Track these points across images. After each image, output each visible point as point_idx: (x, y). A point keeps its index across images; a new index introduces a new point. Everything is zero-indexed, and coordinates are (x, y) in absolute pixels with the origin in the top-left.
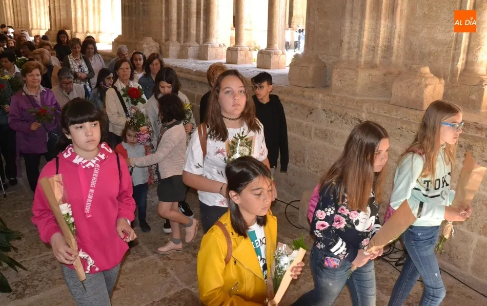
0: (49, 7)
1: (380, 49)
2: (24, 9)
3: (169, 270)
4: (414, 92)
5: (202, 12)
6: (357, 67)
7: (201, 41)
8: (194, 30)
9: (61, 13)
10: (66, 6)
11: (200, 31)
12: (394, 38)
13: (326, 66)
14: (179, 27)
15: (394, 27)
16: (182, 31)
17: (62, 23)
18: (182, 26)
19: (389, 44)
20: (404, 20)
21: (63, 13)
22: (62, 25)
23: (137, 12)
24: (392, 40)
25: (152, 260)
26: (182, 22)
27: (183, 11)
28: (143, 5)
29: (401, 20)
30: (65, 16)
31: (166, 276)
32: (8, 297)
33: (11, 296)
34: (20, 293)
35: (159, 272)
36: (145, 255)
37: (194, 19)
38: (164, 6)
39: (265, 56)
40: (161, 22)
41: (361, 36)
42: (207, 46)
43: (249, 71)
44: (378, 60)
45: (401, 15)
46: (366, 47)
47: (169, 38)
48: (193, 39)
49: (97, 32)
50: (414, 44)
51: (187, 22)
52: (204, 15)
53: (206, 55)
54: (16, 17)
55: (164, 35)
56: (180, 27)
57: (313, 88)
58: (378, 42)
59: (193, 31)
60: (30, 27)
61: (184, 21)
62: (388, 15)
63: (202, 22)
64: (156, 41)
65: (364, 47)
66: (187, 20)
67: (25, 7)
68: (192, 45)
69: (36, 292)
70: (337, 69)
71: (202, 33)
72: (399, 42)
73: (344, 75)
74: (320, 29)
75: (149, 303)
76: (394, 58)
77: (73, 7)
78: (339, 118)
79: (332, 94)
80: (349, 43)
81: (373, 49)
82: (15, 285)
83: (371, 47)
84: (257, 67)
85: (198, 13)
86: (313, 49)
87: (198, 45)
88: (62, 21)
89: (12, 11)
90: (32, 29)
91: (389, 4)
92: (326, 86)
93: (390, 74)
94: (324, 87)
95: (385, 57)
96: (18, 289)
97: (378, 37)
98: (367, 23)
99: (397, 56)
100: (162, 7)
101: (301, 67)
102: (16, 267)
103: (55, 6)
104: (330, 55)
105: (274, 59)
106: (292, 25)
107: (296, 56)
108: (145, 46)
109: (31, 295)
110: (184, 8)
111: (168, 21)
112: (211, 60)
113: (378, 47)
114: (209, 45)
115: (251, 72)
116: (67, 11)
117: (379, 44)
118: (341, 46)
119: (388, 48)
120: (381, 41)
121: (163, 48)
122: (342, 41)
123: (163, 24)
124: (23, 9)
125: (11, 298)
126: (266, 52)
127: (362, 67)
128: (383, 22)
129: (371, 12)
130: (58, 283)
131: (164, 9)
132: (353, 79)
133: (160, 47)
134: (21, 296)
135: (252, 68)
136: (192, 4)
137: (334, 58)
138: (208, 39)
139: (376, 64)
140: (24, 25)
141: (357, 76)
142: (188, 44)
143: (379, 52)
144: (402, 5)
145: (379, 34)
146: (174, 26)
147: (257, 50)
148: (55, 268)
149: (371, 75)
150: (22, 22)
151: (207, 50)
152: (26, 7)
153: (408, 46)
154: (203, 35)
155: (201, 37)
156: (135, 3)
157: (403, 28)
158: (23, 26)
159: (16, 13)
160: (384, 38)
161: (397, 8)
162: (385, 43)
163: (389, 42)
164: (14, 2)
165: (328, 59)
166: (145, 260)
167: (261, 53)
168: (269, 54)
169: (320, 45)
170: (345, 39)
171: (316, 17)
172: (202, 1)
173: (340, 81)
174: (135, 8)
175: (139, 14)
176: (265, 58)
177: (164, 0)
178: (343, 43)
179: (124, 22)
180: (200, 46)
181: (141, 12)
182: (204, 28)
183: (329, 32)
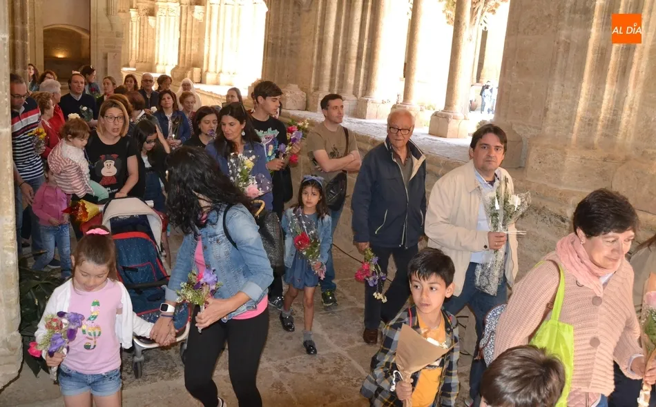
0: (180, 39)
1: (600, 123)
4: (646, 186)
5: (364, 57)
6: (566, 145)
7: (360, 94)
9: (193, 47)
10: (199, 39)
11: (359, 80)
12: (622, 110)
13: (522, 141)
14: (332, 75)
15: (625, 94)
17: (192, 59)
18: (338, 73)
19: (615, 117)
20: (640, 85)
21: (194, 47)
22: (192, 62)
23: (283, 51)
24: (620, 112)
26: (338, 68)
28: (292, 44)
29: (635, 86)
30: (197, 51)
37: (353, 66)
38: (316, 46)
39: (440, 119)
40: (312, 66)
41: (575, 104)
42: (367, 101)
43: (418, 138)
44: (597, 138)
45: (636, 79)
46: (581, 120)
47: (320, 87)
48: (350, 90)
49: (218, 72)
50: (653, 119)
51: (344, 68)
52: (366, 61)
53: (364, 113)
54: (141, 50)
55: (313, 83)
56: (335, 74)
58: (599, 113)
59: (351, 81)
60: (156, 62)
61: (341, 66)
62: (617, 78)
63: (362, 71)
64: (302, 89)
65: (578, 119)
66: (344, 66)
68: (347, 97)
70: (536, 146)
71: (361, 83)
72: (629, 116)
73: (546, 155)
74: (518, 91)
76: (620, 137)
77: (206, 40)
78: (534, 213)
79: (527, 179)
80: (556, 113)
81: (590, 123)
83: (587, 120)
84: (430, 134)
85: (359, 58)
86: (506, 116)
87: (355, 98)
88: (192, 57)
89: (138, 42)
90: (157, 64)
91: (620, 61)
92: (520, 167)
93: (613, 159)
94: (516, 168)
95: (606, 135)
97: (599, 107)
98: (585, 87)
99: (625, 135)
100: (313, 48)
103: (186, 39)
104: (530, 126)
105: (452, 125)
106: (481, 80)
108: (287, 95)
110: (342, 51)
111: (320, 65)
112: (370, 119)
113: (598, 120)
114: (370, 99)
115: (420, 139)
116: (199, 45)
117: (599, 117)
118: (545, 115)
119: (613, 123)
120: (604, 112)
121: (311, 98)
122: (546, 110)
123: (314, 68)
124: (150, 40)
126: (441, 114)
127: (573, 147)
128: (607, 86)
129: (591, 72)
131: (316, 50)
132: (557, 162)
133: (307, 97)
135: (423, 134)
136: (352, 47)
137: (533, 130)
138: (369, 92)
139: (593, 144)
140: (149, 58)
141: (564, 160)
143: (599, 127)
144: (639, 64)
145: (602, 102)
146: (327, 72)
147: (431, 109)
149: (583, 158)
150: (147, 56)
151: (366, 106)
152: (153, 38)
153: (642, 123)
154: (363, 87)
155: (360, 89)
156: (282, 41)
157: (638, 96)
159: (142, 45)
160: (607, 110)
161: (631, 68)
162: (608, 116)
163: (614, 115)
165: (525, 132)
167: (436, 115)
168: (447, 118)
169: (517, 111)
170: (552, 106)
171: (514, 74)
172: (366, 43)
173: (540, 163)
174: (281, 46)
175: (285, 54)
176: (440, 123)
177: (317, 39)
178: (548, 112)
179: (266, 63)
180: (358, 101)
181: (288, 53)
182: (364, 78)
183: (530, 95)
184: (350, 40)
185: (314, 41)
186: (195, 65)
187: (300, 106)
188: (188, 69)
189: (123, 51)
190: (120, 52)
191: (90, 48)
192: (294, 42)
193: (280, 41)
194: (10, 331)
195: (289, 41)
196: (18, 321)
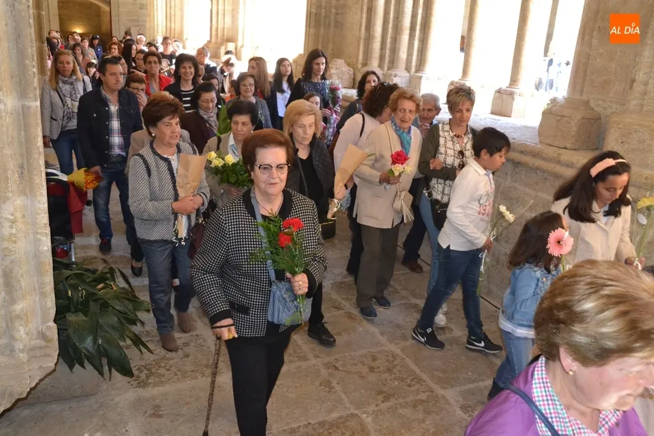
0: (211, 11)
2: (180, 12)
3: (334, 384)
5: (418, 27)
7: (413, 70)
8: (404, 53)
9: (226, 20)
10: (233, 10)
11: (412, 54)
13: (600, 119)
14: (383, 47)
16: (388, 52)
17: (225, 33)
18: (388, 46)
21: (228, 20)
22: (225, 36)
23: (327, 22)
25: (314, 365)
26: (389, 40)
27: (391, 25)
28: (337, 14)
30: (230, 24)
31: (329, 392)
32: (129, 382)
33: (132, 382)
34: (143, 381)
35: (321, 384)
36: (305, 359)
37: (405, 37)
38: (364, 15)
39: (504, 96)
40: (360, 38)
42: (420, 78)
43: (479, 118)
47: (368, 62)
48: (402, 65)
51: (395, 40)
52: (420, 32)
54: (169, 23)
55: (361, 57)
56: (386, 47)
57: (575, 150)
59: (403, 55)
61: (392, 38)
63: (416, 44)
64: (349, 65)
66: (396, 38)
67: (181, 10)
68: (399, 73)
69: (162, 383)
70: (619, 124)
71: (415, 57)
73: (630, 133)
74: (598, 60)
75: (302, 424)
77: (241, 11)
80: (646, 84)
82: (138, 369)
84: (492, 113)
85: (413, 28)
86: (582, 91)
87: (408, 74)
88: (226, 30)
89: (165, 15)
92: (597, 149)
94: (593, 150)
96: (141, 375)
100: (361, 18)
101: (559, 118)
102: (141, 346)
103: (218, 10)
104: (611, 102)
105: (518, 104)
107: (554, 101)
108: (333, 71)
109: (155, 385)
110: (394, 21)
111: (369, 39)
114: (423, 75)
115: (481, 120)
116: (233, 17)
118: (631, 88)
122: (633, 81)
123: (362, 41)
124: (178, 13)
125: (132, 385)
126: (506, 91)
130: (189, 377)
131: (364, 21)
132: (644, 142)
133: (354, 74)
134: (143, 384)
135: (484, 114)
136: (404, 15)
137: (615, 106)
138: (423, 66)
140: (178, 33)
142: (394, 73)
146: (377, 45)
148: (187, 356)
150: (175, 30)
151: (420, 83)
154: (417, 61)
155: (414, 64)
156: (326, 10)
158: (176, 36)
159: (169, 18)
164: (168, 3)
165: (605, 109)
166: (304, 364)
167: (499, 92)
168: (512, 94)
169: (595, 85)
170: (641, 77)
171: (595, 42)
172: (420, 11)
173: (622, 143)
174: (325, 17)
175: (329, 25)
176: (503, 101)
177: (365, 8)
178: (635, 84)
179: (309, 35)
180: (411, 77)
181: (332, 24)
182: (418, 51)
183: (613, 65)
184: (403, 8)
185: (362, 9)
186: (229, 40)
187: (346, 84)
188: (222, 44)
189: (147, 26)
190: (145, 26)
191: (111, 22)
192: (339, 11)
193: (323, 10)
194: (44, 321)
195: (334, 11)
196: (53, 312)
